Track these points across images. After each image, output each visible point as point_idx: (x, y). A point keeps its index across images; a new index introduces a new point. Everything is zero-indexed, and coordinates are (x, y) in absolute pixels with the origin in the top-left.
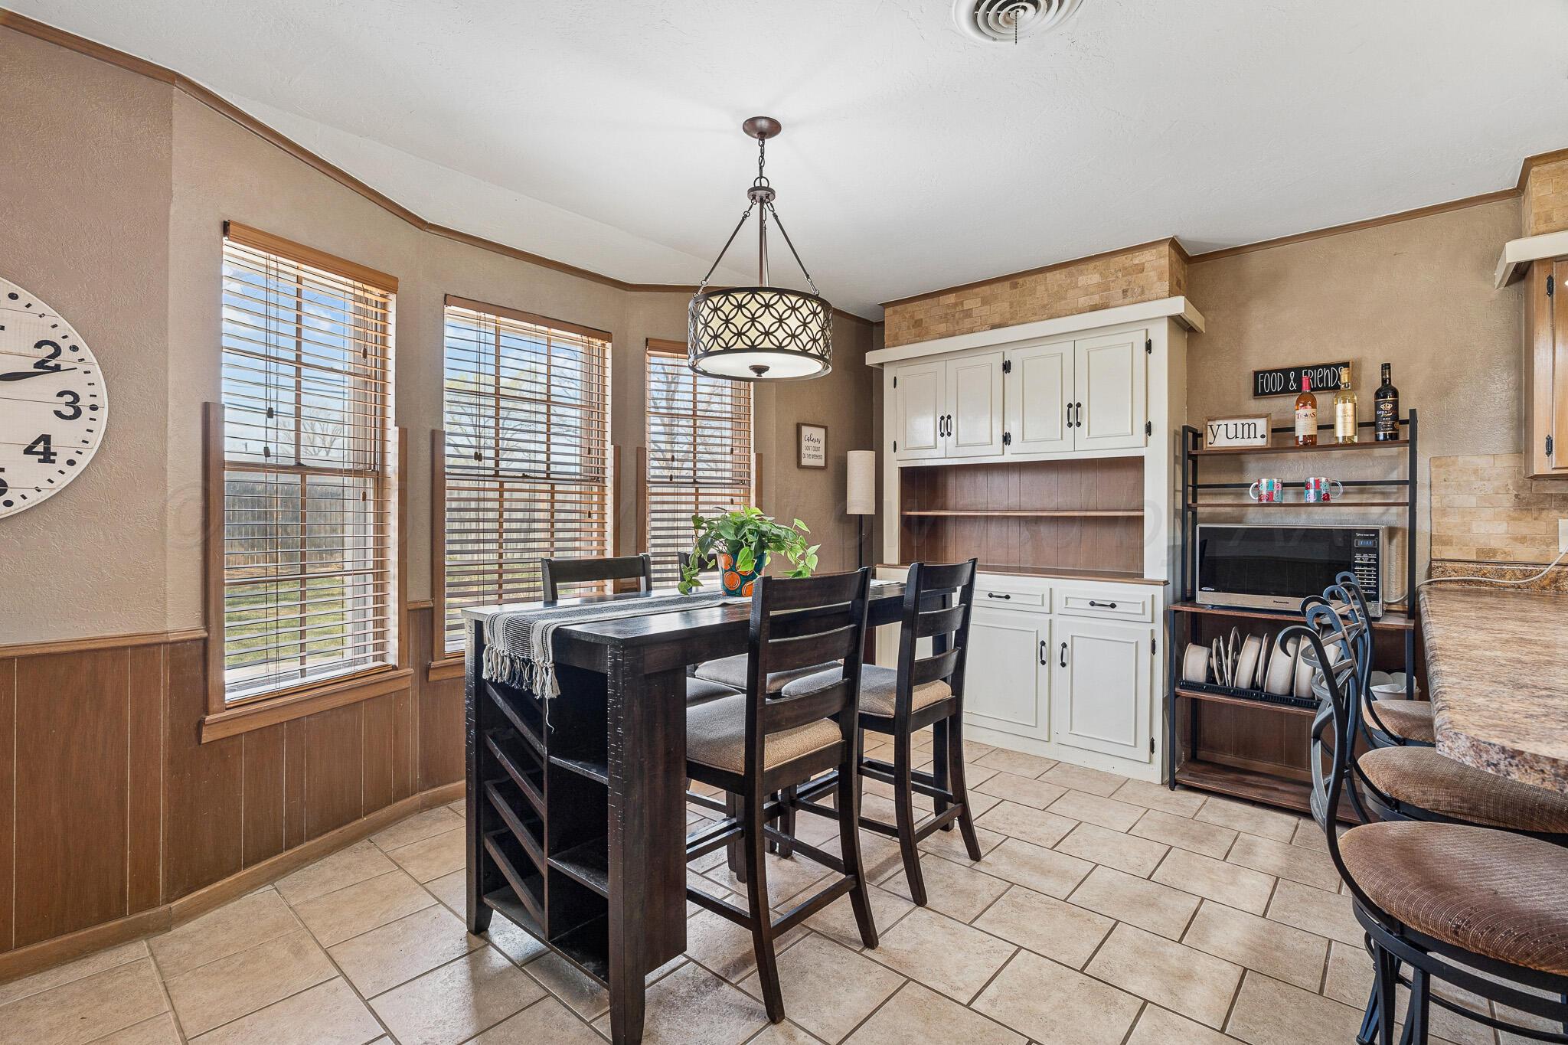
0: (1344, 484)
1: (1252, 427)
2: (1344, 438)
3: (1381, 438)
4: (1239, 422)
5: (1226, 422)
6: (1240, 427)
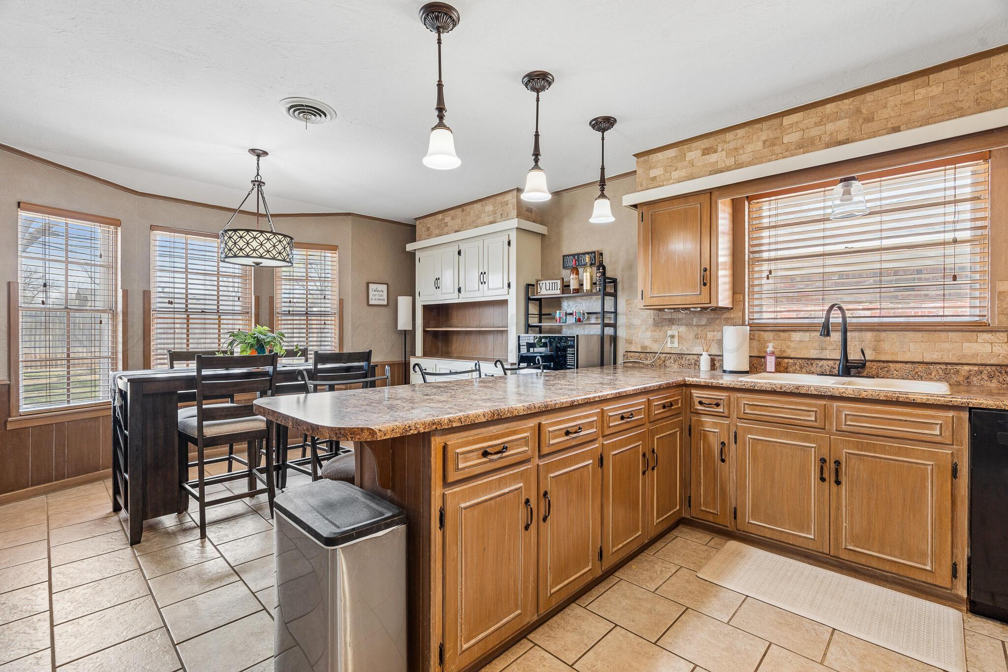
1: (556, 284)
2: (587, 290)
3: (598, 290)
4: (551, 282)
5: (545, 282)
6: (551, 284)
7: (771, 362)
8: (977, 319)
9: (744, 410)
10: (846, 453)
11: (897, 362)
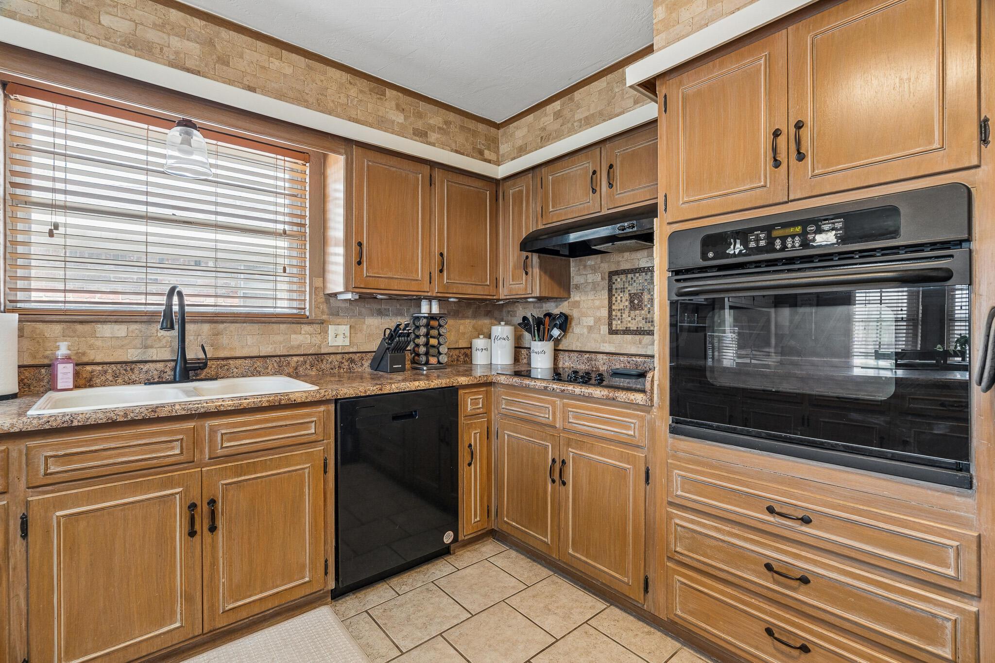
7: (65, 374)
8: (295, 311)
9: (46, 468)
10: (223, 485)
11: (236, 358)
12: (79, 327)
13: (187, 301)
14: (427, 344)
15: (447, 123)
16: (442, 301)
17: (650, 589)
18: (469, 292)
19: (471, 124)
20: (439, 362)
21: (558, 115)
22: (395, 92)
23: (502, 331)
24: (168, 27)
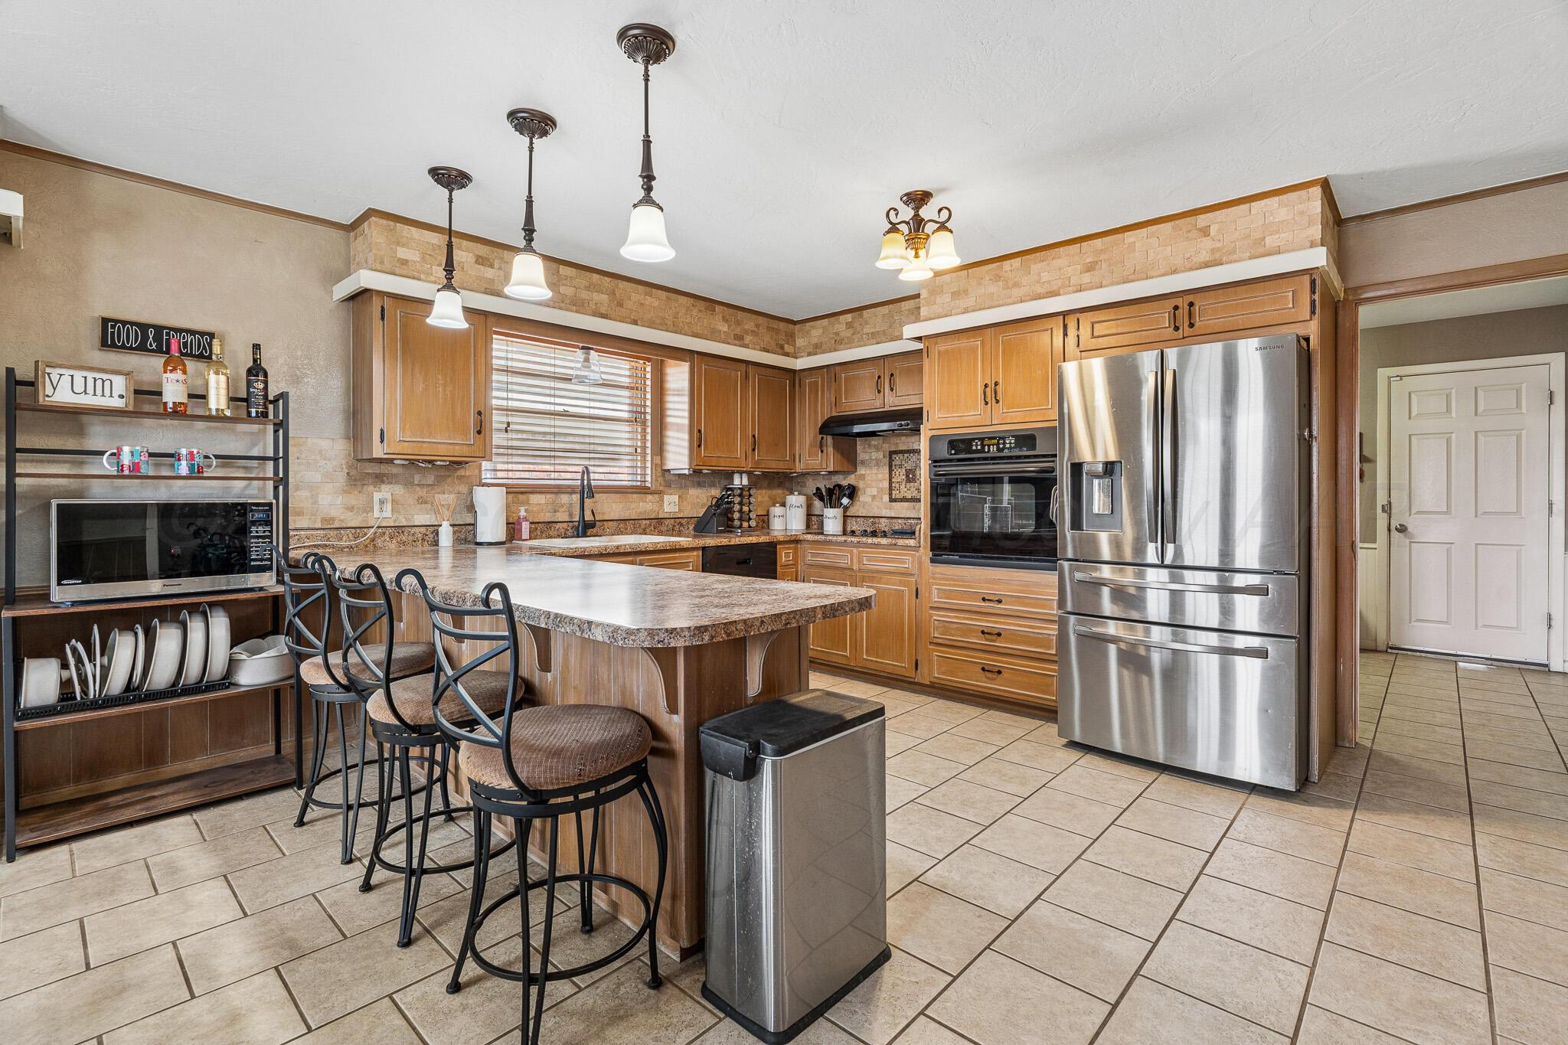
0: (217, 457)
1: (107, 384)
2: (217, 410)
3: (254, 414)
4: (90, 375)
5: (72, 372)
6: (90, 382)
7: (526, 529)
11: (610, 521)
12: (520, 496)
13: (592, 476)
14: (740, 511)
15: (757, 326)
16: (750, 474)
17: (919, 668)
18: (774, 467)
19: (775, 324)
20: (750, 527)
21: (849, 325)
22: (721, 307)
23: (796, 500)
24: (592, 287)
